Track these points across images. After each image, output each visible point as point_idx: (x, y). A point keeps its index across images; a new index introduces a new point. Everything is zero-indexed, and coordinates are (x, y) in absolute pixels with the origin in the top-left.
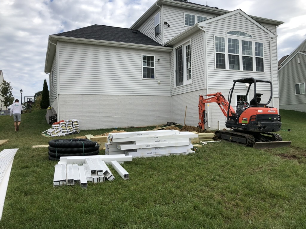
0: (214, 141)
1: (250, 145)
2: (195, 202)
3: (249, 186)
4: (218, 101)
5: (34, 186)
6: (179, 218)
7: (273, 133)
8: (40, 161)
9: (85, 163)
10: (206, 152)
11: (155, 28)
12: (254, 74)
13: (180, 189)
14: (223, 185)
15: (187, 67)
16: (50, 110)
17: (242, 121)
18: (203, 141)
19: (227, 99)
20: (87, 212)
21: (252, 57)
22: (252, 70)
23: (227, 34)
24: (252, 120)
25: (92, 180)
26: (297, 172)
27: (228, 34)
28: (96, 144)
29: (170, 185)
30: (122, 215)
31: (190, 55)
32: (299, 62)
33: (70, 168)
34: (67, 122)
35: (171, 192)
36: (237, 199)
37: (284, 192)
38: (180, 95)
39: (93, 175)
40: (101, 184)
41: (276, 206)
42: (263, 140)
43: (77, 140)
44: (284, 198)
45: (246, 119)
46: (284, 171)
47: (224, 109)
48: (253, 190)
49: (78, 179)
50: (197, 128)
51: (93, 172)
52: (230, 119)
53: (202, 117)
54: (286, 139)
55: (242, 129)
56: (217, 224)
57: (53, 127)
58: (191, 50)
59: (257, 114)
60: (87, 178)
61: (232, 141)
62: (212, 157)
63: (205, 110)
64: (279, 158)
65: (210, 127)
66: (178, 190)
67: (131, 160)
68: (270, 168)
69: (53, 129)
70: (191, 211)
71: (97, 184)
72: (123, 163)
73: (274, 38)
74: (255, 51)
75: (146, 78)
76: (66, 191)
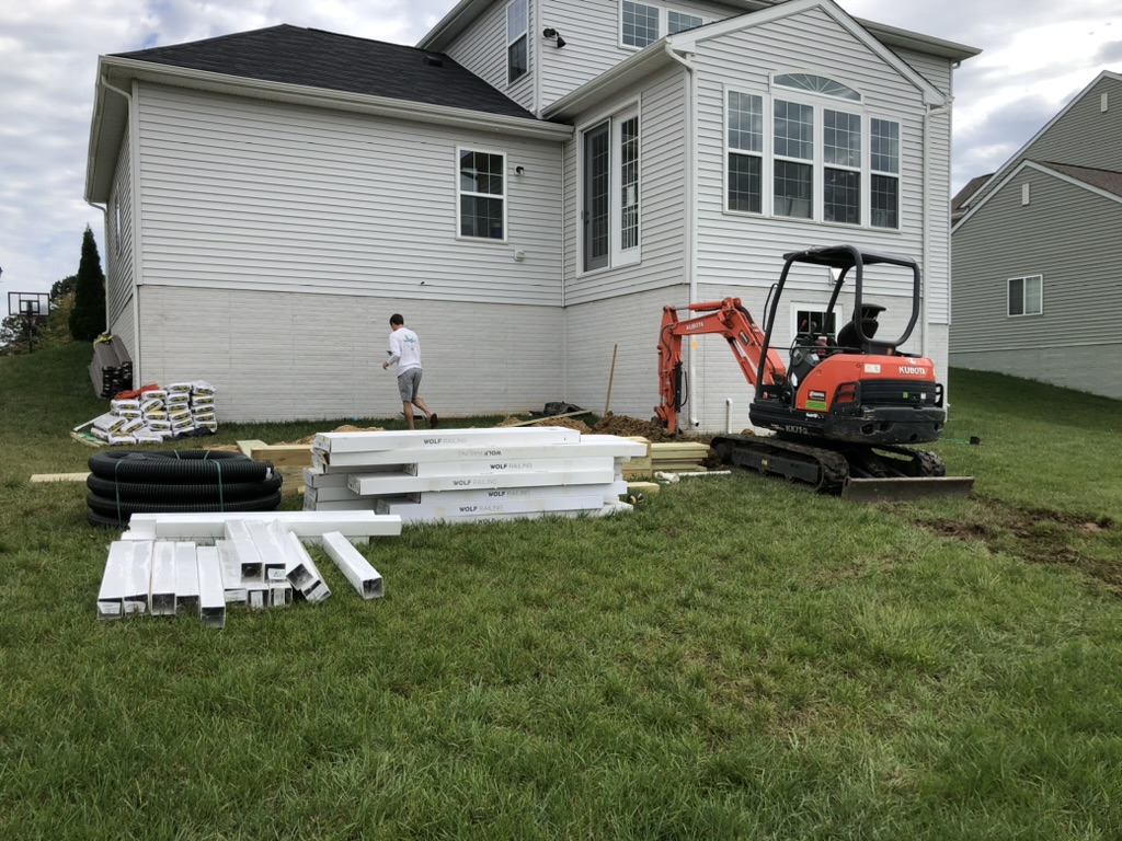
0: (706, 473)
1: (832, 488)
2: (610, 674)
3: (808, 624)
4: (725, 328)
5: (24, 618)
6: (546, 731)
7: (916, 447)
8: (56, 528)
9: (223, 538)
10: (672, 507)
11: (510, 48)
12: (862, 236)
13: (563, 633)
14: (716, 622)
15: (624, 203)
16: (105, 347)
17: (807, 401)
18: (665, 471)
19: (759, 322)
20: (217, 706)
21: (858, 174)
22: (857, 221)
23: (773, 84)
24: (841, 401)
25: (245, 598)
26: (977, 582)
27: (776, 82)
28: (269, 469)
29: (529, 620)
30: (344, 719)
31: (636, 157)
32: (1026, 201)
33: (166, 556)
34: (171, 391)
35: (528, 643)
36: (760, 668)
37: (924, 648)
38: (598, 304)
39: (248, 579)
40: (276, 612)
41: (892, 694)
42: (877, 470)
43: (200, 456)
44: (922, 667)
45: (822, 395)
46: (935, 576)
47: (748, 359)
48: (820, 639)
49: (193, 594)
50: (650, 424)
51: (251, 570)
52: (766, 394)
53: (669, 387)
54: (957, 471)
55: (806, 433)
56: (679, 752)
57: (117, 410)
58: (639, 137)
59: (863, 377)
60: (226, 590)
61: (770, 474)
62: (690, 527)
63: (682, 359)
64: (927, 533)
65: (697, 425)
66: (557, 635)
67: (397, 532)
68: (891, 567)
69: (117, 414)
70: (592, 708)
71: (262, 612)
72: (366, 541)
73: (942, 109)
74: (872, 151)
75: (472, 235)
76: (145, 633)
